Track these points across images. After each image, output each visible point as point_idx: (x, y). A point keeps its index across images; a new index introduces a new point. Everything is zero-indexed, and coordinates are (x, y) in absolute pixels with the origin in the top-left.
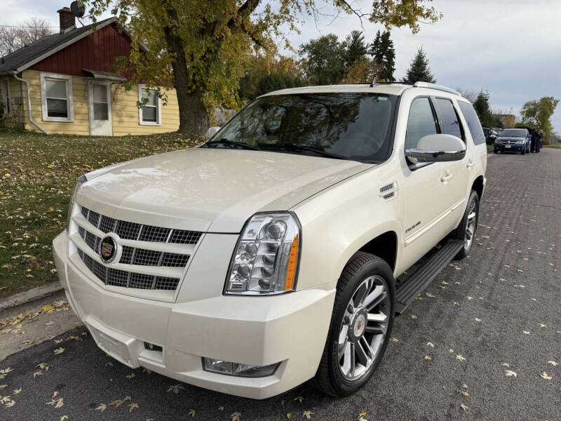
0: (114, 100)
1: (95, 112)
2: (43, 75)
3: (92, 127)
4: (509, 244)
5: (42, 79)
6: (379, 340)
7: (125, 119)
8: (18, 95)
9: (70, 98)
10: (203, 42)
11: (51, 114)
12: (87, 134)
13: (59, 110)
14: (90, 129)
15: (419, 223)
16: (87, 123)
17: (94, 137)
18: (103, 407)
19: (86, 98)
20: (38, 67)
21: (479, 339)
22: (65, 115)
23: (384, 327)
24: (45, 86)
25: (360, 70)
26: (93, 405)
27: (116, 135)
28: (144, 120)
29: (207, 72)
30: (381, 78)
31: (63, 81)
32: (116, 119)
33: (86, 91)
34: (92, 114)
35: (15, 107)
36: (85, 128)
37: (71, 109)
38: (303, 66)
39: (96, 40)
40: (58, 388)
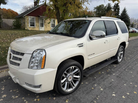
0: (45, 22)
1: (41, 25)
2: (29, 17)
3: (40, 28)
4: (134, 61)
5: (29, 18)
6: (77, 83)
7: (47, 27)
8: (24, 21)
9: (35, 22)
10: (63, 8)
11: (31, 26)
12: (38, 30)
13: (33, 25)
14: (39, 29)
15: (94, 54)
16: (38, 28)
17: (40, 31)
18: (11, 91)
19: (38, 22)
20: (28, 15)
21: (110, 85)
22: (34, 26)
23: (79, 80)
24: (30, 19)
25: (110, 13)
26: (10, 90)
27: (45, 30)
28: (52, 27)
29: (64, 15)
30: (115, 15)
31: (33, 18)
32: (45, 27)
33: (39, 20)
34: (40, 26)
35: (23, 24)
36: (38, 29)
37: (35, 24)
38: (95, 13)
39: (41, 8)
40: (5, 86)
